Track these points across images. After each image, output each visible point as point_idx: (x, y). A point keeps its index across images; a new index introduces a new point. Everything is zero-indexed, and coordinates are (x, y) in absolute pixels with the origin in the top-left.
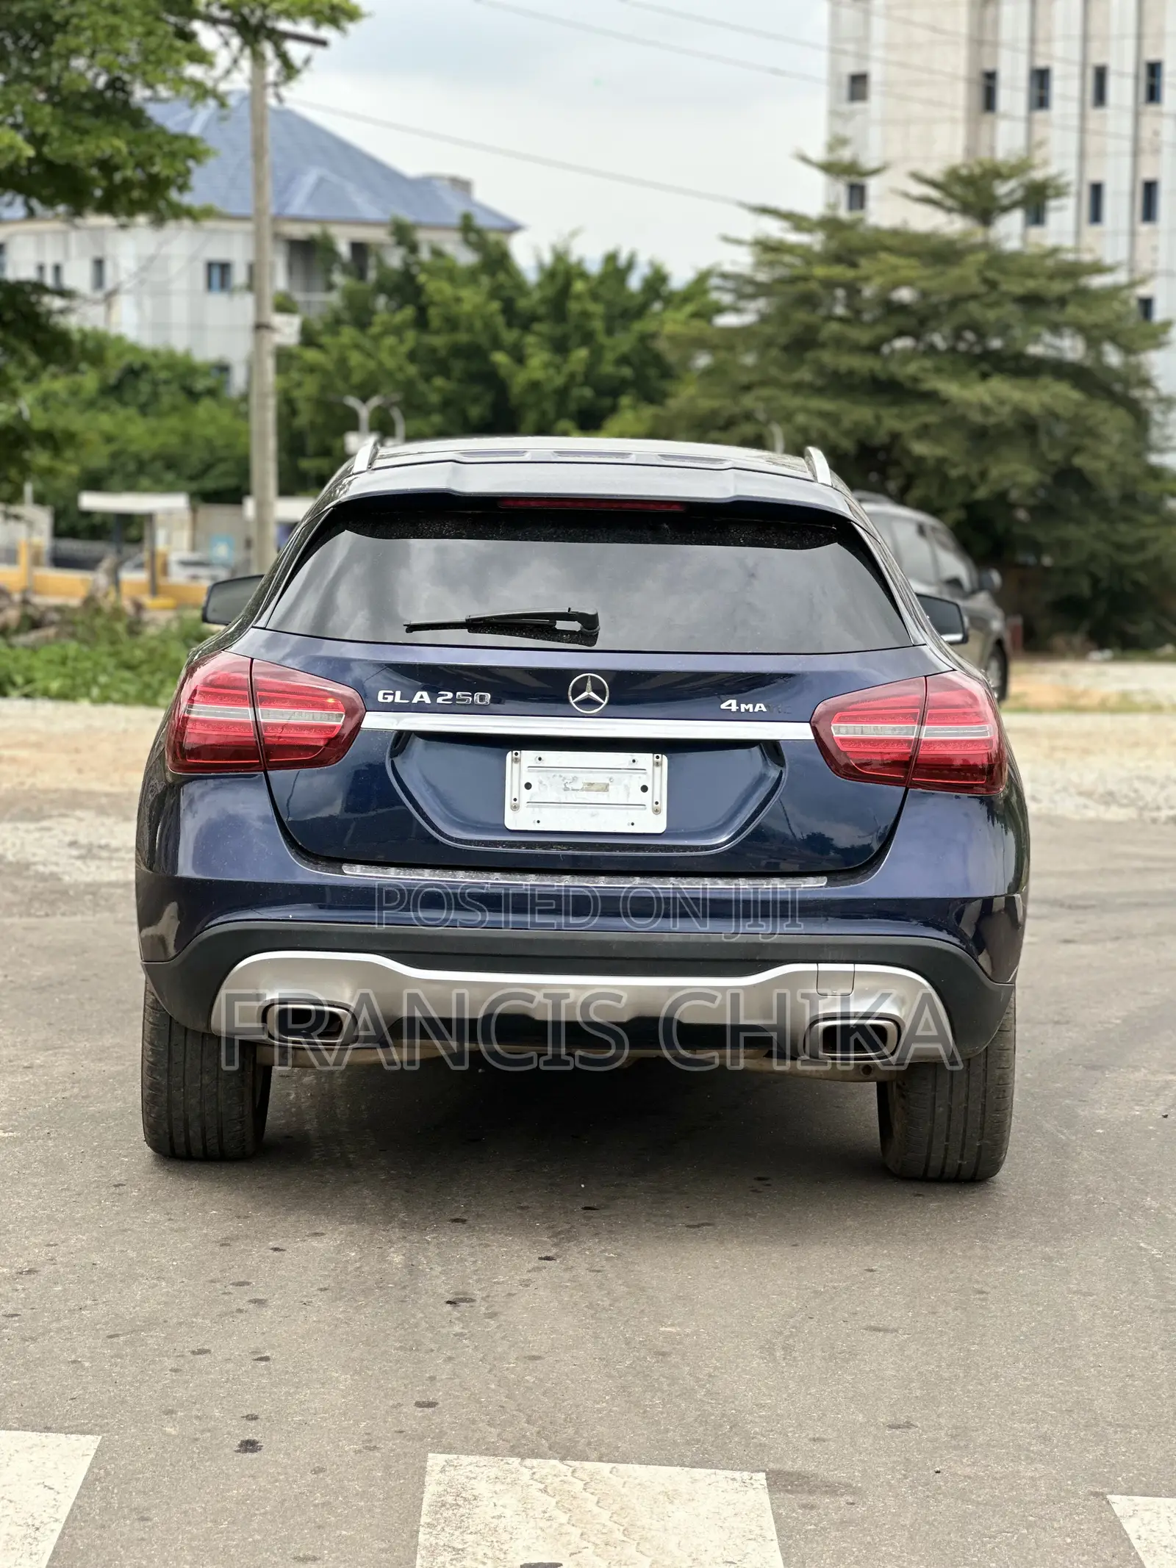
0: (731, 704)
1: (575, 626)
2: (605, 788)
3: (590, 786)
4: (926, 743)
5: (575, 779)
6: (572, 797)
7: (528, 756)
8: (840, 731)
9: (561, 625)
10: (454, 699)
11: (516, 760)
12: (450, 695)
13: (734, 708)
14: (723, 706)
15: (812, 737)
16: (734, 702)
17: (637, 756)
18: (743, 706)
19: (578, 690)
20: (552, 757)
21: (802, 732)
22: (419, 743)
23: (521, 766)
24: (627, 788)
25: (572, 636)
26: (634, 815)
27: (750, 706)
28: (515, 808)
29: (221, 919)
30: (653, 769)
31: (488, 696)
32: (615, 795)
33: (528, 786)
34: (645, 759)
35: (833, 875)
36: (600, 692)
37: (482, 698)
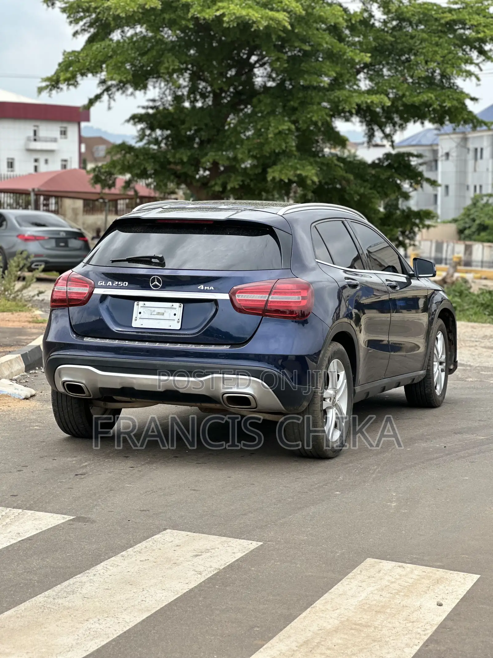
0: (202, 287)
1: (157, 261)
2: (163, 314)
3: (158, 314)
4: (272, 302)
5: (154, 311)
6: (153, 317)
7: (141, 303)
8: (239, 297)
9: (153, 260)
10: (118, 284)
11: (138, 305)
12: (117, 283)
13: (202, 288)
14: (199, 288)
15: (229, 298)
16: (202, 286)
17: (174, 304)
18: (206, 288)
19: (153, 281)
20: (148, 304)
21: (226, 296)
22: (110, 298)
23: (138, 307)
24: (170, 314)
25: (156, 264)
26: (171, 323)
27: (208, 288)
28: (136, 320)
29: (53, 354)
30: (178, 308)
31: (127, 283)
32: (166, 316)
33: (140, 313)
34: (176, 305)
35: (232, 345)
36: (160, 282)
37: (125, 284)
